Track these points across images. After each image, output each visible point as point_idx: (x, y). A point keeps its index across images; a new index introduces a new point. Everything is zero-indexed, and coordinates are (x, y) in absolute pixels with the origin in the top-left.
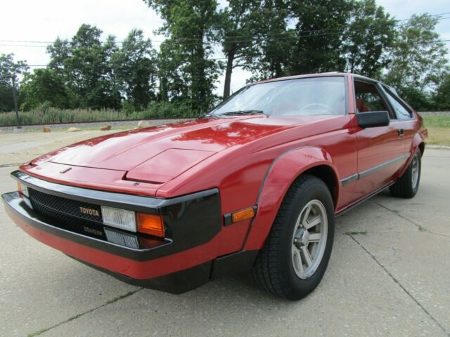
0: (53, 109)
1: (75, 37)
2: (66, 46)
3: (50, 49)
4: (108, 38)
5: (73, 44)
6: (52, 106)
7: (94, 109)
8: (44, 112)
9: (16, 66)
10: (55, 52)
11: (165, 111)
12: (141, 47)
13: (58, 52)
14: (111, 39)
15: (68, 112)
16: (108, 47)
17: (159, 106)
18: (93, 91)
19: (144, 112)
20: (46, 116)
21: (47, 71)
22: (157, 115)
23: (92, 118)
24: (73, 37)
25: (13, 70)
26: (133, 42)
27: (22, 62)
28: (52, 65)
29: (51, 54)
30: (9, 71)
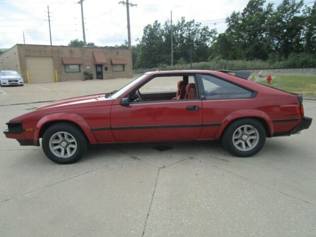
0: (222, 60)
1: (245, 9)
2: (239, 16)
3: (228, 20)
4: (267, 5)
5: (243, 14)
6: (222, 58)
7: (248, 60)
8: (217, 62)
9: (211, 33)
10: (231, 22)
11: (303, 61)
12: (293, 9)
13: (233, 21)
14: (270, 6)
15: (231, 62)
16: (267, 13)
17: (298, 57)
18: (250, 46)
19: (284, 61)
20: (218, 65)
21: (224, 34)
22: (295, 64)
23: (245, 67)
24: (244, 9)
25: (208, 36)
26: (287, 6)
27: (213, 30)
28: (228, 30)
29: (228, 24)
30: (207, 36)
